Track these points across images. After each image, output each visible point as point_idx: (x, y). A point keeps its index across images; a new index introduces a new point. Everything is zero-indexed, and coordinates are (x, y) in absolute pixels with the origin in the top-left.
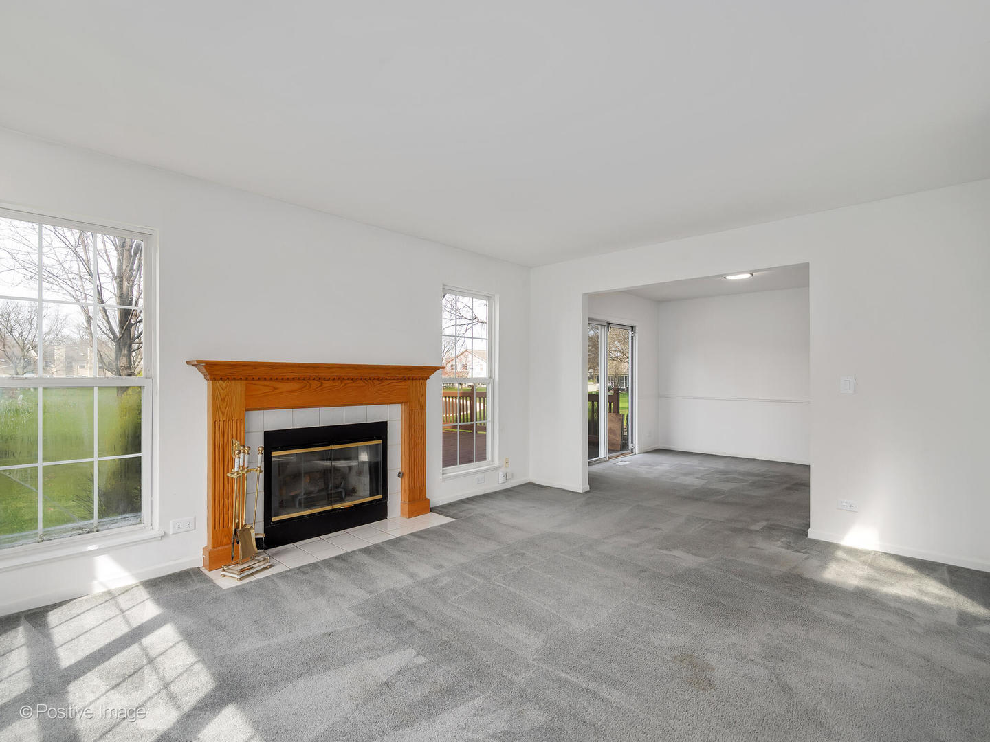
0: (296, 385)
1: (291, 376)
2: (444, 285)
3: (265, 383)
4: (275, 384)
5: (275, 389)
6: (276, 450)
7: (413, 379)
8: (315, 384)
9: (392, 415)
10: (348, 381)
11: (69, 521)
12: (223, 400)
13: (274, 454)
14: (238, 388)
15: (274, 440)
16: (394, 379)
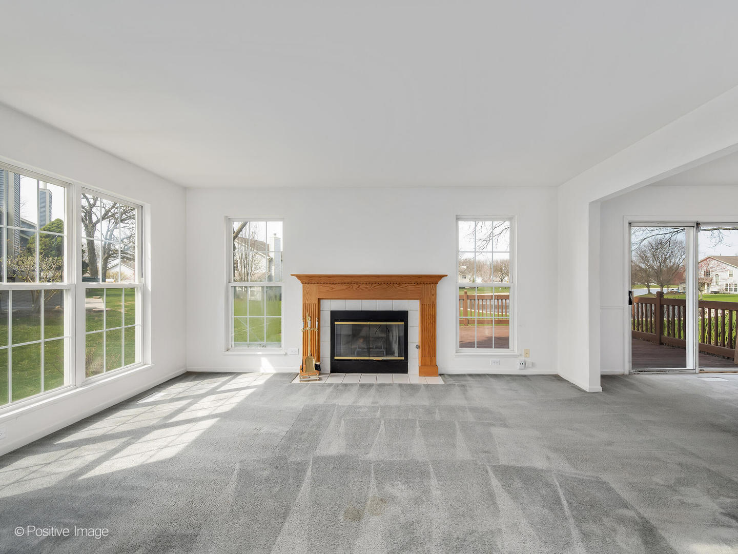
0: (344, 287)
1: (340, 282)
2: (456, 216)
3: (328, 285)
4: (333, 286)
5: (333, 288)
6: (337, 321)
7: (424, 283)
8: (355, 286)
9: (412, 307)
10: (375, 285)
11: (256, 341)
12: (307, 293)
13: (336, 323)
14: (314, 287)
15: (336, 316)
16: (409, 284)
